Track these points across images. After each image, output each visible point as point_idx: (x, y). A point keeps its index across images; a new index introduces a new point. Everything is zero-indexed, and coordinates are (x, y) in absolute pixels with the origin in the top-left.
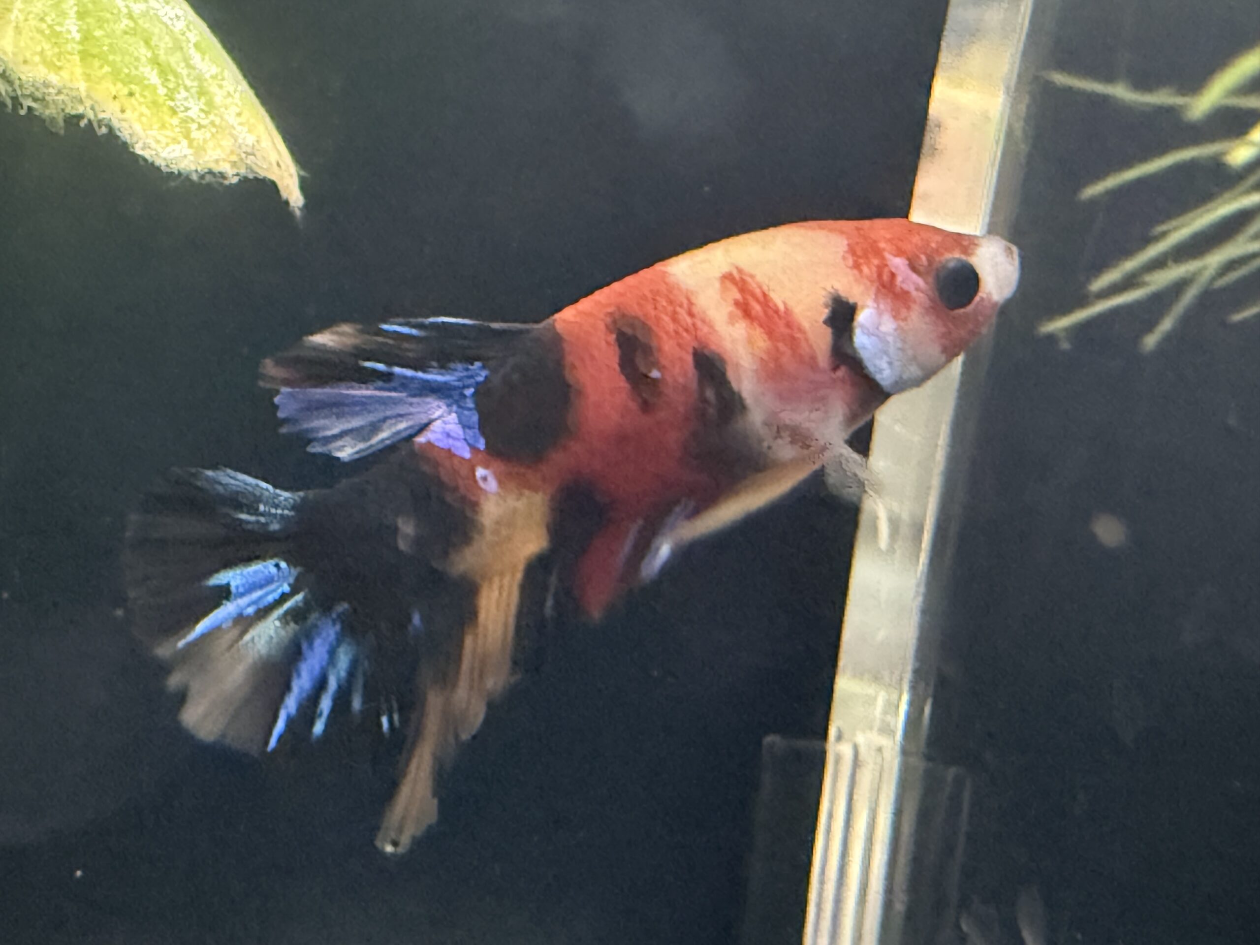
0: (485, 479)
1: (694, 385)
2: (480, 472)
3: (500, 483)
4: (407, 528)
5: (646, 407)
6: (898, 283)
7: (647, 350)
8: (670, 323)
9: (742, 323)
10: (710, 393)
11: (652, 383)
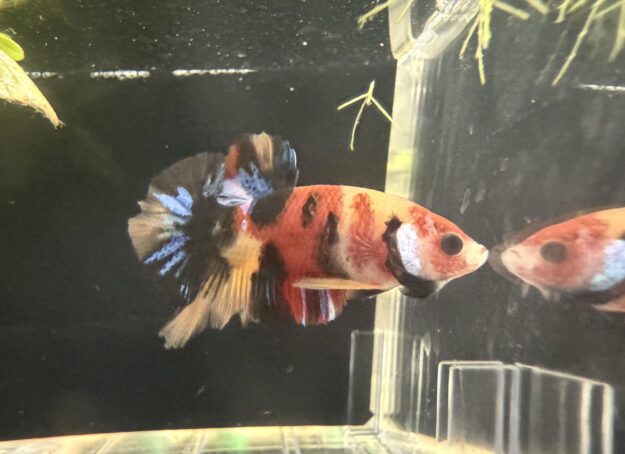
0: (244, 224)
2: (245, 221)
3: (248, 229)
6: (425, 226)
7: (315, 204)
8: (329, 200)
9: (353, 210)
10: (328, 230)
11: (310, 216)
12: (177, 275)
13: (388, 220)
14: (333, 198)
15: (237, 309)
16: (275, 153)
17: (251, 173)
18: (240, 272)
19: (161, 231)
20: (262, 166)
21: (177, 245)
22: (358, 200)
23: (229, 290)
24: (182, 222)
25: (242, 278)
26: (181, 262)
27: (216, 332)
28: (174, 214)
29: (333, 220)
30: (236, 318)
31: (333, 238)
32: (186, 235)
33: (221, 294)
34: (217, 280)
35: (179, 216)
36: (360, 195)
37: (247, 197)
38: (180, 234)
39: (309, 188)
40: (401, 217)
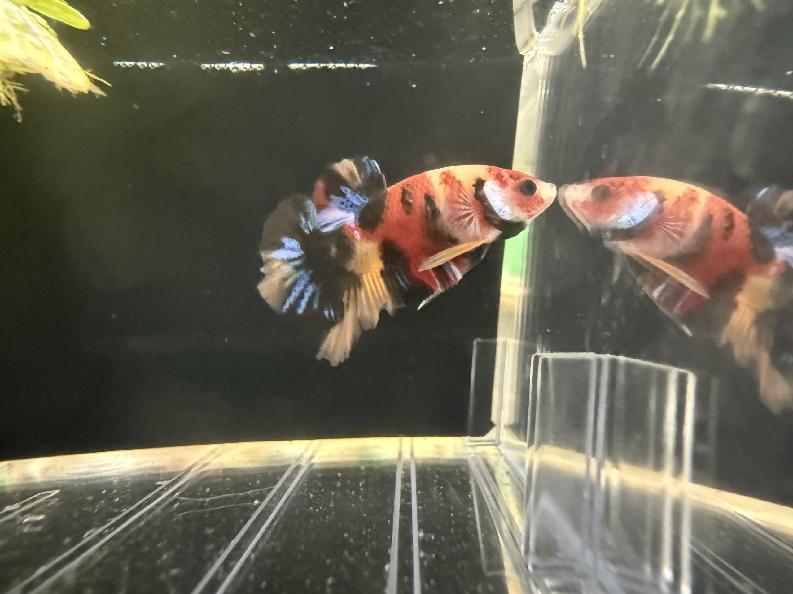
0: (357, 234)
1: (424, 206)
2: (356, 232)
3: (361, 237)
4: (334, 250)
5: (408, 213)
6: (504, 179)
7: (410, 194)
8: (420, 186)
9: (443, 185)
10: (429, 208)
11: (409, 204)
12: (316, 306)
13: (474, 183)
14: (423, 184)
15: (381, 306)
16: (360, 171)
17: (343, 195)
18: (369, 275)
19: (285, 279)
20: (352, 185)
21: (303, 282)
22: (444, 177)
23: (366, 294)
24: (297, 263)
25: (373, 280)
26: (313, 294)
27: (371, 331)
28: (290, 260)
29: (429, 199)
30: (383, 313)
31: (435, 213)
32: (307, 271)
33: (361, 301)
34: (352, 292)
35: (294, 260)
36: (444, 173)
37: (347, 215)
38: (302, 272)
39: (400, 184)
40: (483, 177)
